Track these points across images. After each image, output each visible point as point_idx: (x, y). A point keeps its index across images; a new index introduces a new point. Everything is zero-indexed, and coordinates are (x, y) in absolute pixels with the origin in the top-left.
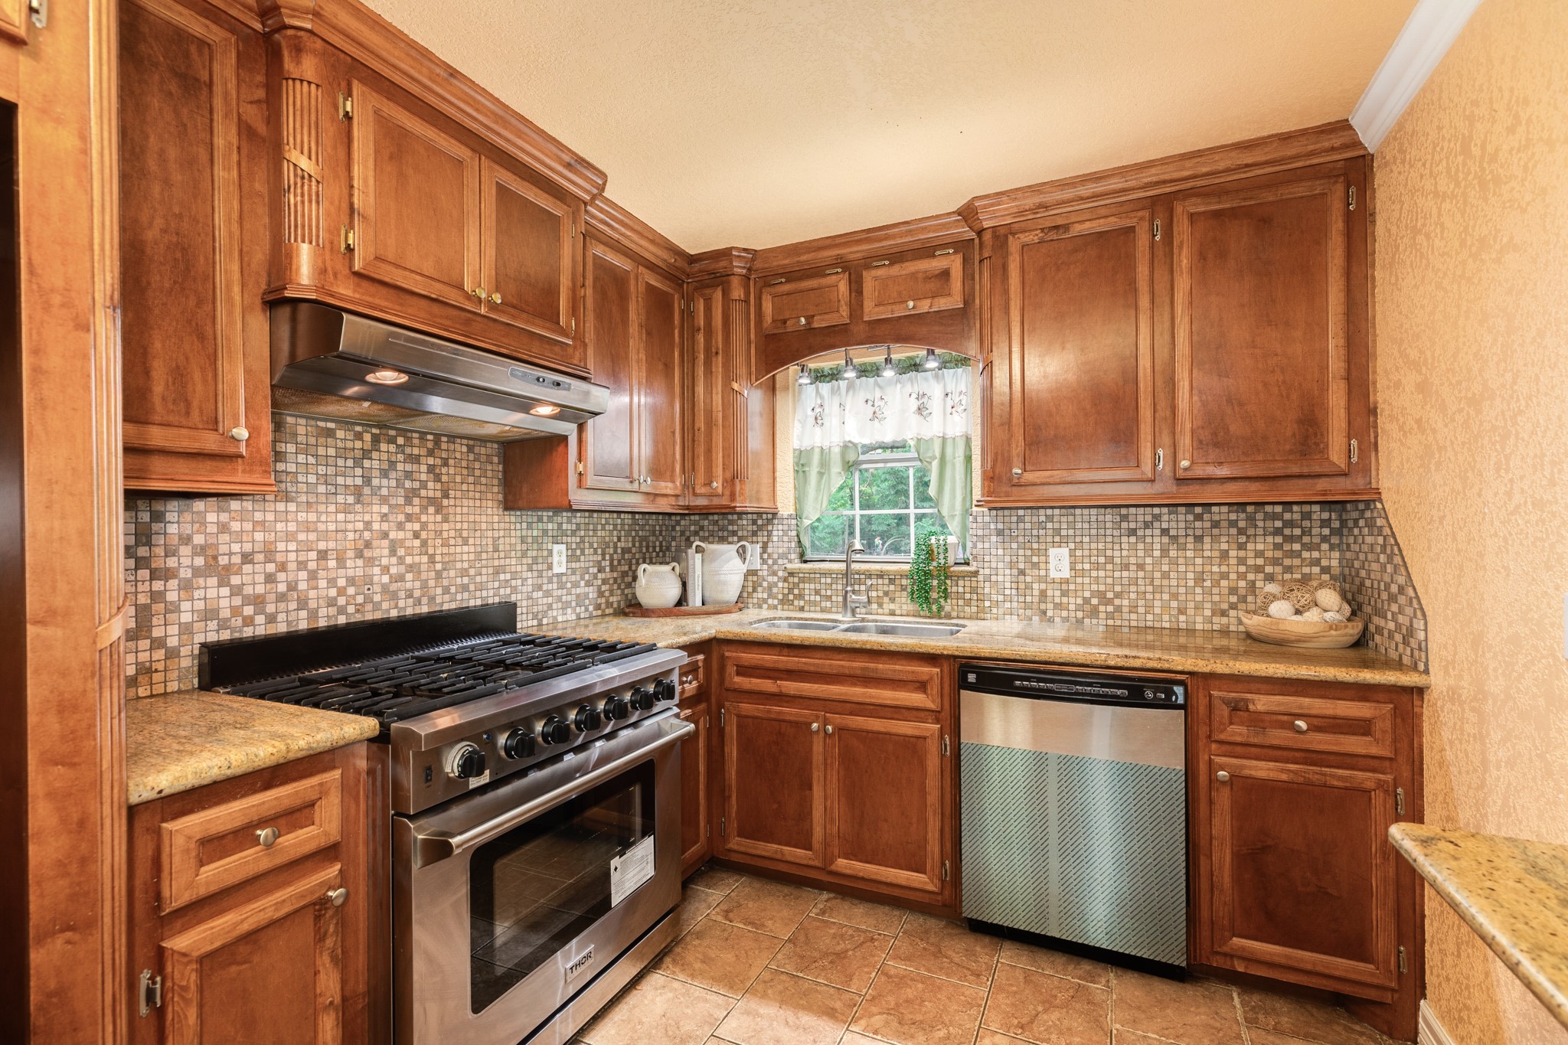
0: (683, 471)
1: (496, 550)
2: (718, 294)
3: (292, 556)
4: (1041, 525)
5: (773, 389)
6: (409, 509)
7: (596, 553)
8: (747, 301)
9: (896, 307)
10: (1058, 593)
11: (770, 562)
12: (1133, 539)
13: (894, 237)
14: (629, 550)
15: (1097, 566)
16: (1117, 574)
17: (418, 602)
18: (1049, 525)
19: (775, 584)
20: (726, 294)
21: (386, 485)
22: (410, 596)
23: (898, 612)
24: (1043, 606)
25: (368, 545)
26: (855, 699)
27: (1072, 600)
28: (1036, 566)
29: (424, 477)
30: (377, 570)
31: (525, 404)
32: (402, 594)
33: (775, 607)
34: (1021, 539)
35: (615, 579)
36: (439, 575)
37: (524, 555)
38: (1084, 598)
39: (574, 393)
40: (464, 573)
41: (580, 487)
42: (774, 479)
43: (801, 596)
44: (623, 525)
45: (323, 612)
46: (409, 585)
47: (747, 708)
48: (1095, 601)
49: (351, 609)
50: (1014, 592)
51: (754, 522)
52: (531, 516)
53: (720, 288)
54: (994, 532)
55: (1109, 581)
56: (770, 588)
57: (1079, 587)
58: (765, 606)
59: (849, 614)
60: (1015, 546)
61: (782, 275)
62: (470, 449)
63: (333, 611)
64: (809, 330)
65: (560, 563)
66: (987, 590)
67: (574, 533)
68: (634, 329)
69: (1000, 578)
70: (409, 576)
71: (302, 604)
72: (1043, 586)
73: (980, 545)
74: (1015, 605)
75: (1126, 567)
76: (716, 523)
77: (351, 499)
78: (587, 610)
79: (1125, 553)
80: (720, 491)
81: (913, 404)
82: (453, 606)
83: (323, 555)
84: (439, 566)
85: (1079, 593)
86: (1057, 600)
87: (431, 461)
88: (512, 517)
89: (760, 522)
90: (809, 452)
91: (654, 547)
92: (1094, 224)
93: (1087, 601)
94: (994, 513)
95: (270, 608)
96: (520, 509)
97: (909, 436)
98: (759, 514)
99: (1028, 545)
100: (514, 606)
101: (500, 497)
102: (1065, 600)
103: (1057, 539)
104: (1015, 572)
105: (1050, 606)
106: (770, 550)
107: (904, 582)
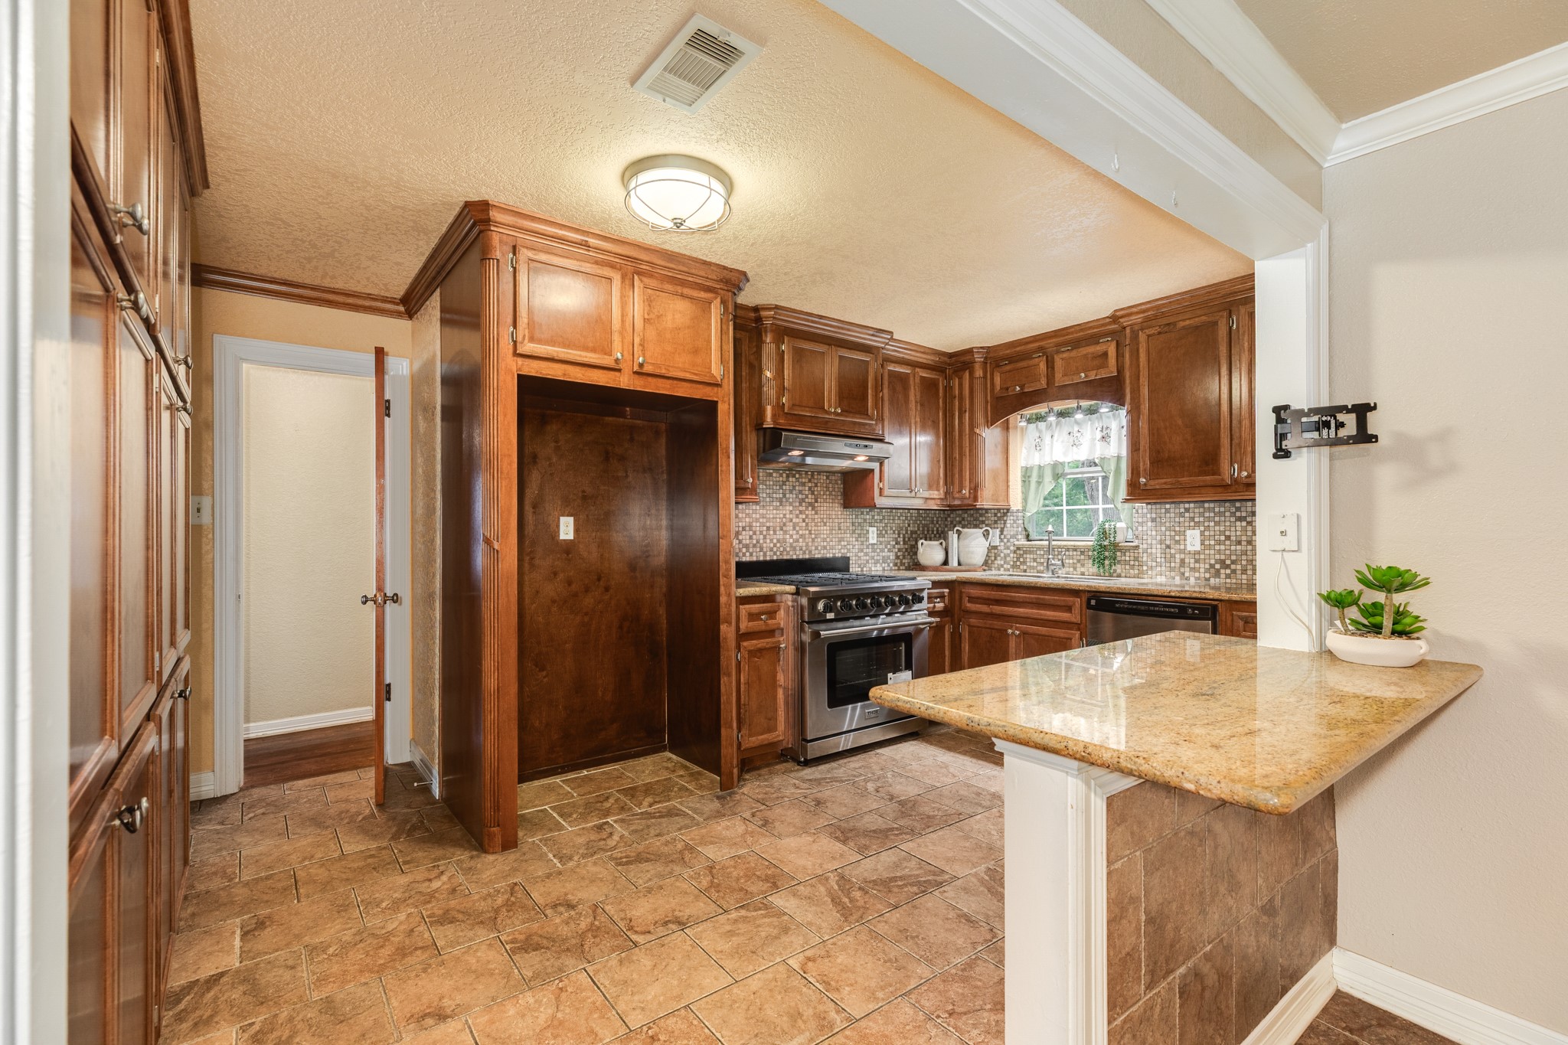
0: (946, 483)
1: (840, 529)
2: (967, 374)
3: (758, 528)
4: (1181, 515)
5: (1007, 428)
6: (801, 508)
7: (894, 533)
8: (985, 377)
9: (1075, 377)
10: (1192, 561)
11: (1005, 540)
12: (1244, 524)
13: (1072, 333)
14: (915, 532)
15: (1219, 543)
16: (1233, 548)
17: (804, 553)
18: (1187, 515)
19: (1009, 555)
20: (971, 374)
21: (791, 497)
22: (801, 550)
23: (1086, 573)
24: (1182, 570)
25: (785, 525)
26: (1032, 616)
27: (1202, 565)
28: (1178, 542)
29: (807, 493)
30: (788, 536)
31: (852, 457)
32: (798, 548)
33: (1009, 570)
34: (1168, 524)
35: (906, 549)
36: (813, 540)
37: (854, 532)
38: (1210, 564)
39: (877, 449)
40: (824, 540)
41: (881, 495)
42: (1008, 486)
43: (1024, 563)
44: (911, 516)
45: (768, 553)
46: (801, 544)
47: (973, 621)
48: (1218, 566)
49: (778, 553)
50: (1163, 560)
51: (996, 515)
52: (857, 511)
53: (967, 372)
54: (1149, 520)
55: (1228, 552)
56: (1005, 557)
57: (1207, 557)
58: (1002, 569)
59: (1050, 573)
60: (1163, 529)
61: (1006, 359)
62: (827, 477)
63: (772, 553)
64: (1023, 394)
65: (873, 538)
66: (1145, 559)
67: (881, 521)
68: (912, 405)
69: (1154, 551)
70: (801, 540)
71: (761, 549)
72: (1182, 556)
73: (1140, 528)
74: (1163, 568)
75: (1239, 543)
76: (972, 515)
77: (778, 504)
78: (889, 566)
79: (1238, 533)
80: (967, 495)
81: (1099, 435)
82: (819, 556)
83: (768, 528)
84: (813, 536)
85: (1207, 561)
86: (1192, 566)
87: (810, 485)
88: (848, 512)
89: (999, 515)
90: (1032, 468)
91: (933, 531)
92: (1191, 322)
93: (1212, 566)
94: (1149, 506)
95: (751, 550)
96: (852, 508)
97: (1096, 456)
98: (999, 510)
99: (1172, 528)
100: (848, 559)
101: (842, 501)
102: (1197, 565)
103: (1192, 524)
104: (1164, 546)
105: (1187, 569)
106: (1005, 533)
107: (1090, 553)
